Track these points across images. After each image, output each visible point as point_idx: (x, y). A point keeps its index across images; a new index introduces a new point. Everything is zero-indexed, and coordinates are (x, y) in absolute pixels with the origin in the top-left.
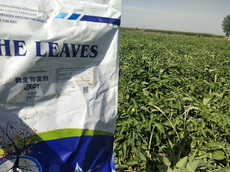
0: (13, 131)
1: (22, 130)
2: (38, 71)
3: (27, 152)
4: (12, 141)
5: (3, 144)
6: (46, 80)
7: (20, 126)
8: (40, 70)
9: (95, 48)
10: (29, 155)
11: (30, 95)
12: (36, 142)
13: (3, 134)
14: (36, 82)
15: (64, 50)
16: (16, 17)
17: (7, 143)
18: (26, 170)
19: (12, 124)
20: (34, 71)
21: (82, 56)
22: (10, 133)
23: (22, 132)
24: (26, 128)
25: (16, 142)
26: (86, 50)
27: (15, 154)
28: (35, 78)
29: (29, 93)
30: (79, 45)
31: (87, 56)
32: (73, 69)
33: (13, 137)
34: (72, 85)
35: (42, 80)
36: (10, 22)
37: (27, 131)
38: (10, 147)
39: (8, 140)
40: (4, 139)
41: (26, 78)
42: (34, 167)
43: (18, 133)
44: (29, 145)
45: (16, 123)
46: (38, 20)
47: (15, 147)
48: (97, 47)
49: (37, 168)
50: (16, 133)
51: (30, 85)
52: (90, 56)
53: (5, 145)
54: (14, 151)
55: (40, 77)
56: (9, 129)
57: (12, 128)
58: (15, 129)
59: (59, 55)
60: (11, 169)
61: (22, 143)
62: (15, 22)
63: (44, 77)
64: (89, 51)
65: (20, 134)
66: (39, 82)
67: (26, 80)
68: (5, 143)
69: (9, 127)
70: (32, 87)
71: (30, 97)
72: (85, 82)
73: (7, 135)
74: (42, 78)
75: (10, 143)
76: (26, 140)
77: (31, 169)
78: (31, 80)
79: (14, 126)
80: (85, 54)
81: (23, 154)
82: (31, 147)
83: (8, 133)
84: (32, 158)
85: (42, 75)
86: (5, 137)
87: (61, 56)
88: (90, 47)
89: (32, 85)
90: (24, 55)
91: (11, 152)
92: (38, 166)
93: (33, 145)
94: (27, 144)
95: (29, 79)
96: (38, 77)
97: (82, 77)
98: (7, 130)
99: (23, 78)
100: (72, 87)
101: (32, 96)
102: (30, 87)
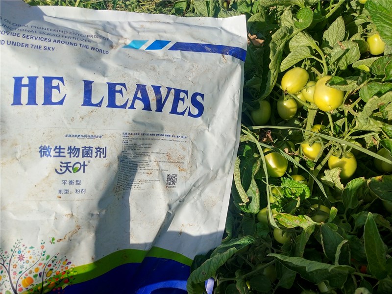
0: (22, 267)
2: (86, 136)
4: (15, 291)
6: (102, 156)
7: (38, 258)
8: (90, 134)
9: (199, 98)
11: (67, 186)
15: (139, 95)
20: (78, 134)
21: (174, 111)
22: (14, 270)
23: (41, 270)
24: (50, 263)
26: (183, 100)
28: (79, 149)
29: (64, 182)
30: (169, 89)
31: (183, 114)
32: (156, 137)
34: (146, 168)
35: (94, 154)
37: (51, 267)
39: (9, 286)
41: (60, 148)
43: (31, 272)
45: (32, 248)
48: (202, 96)
50: (27, 272)
52: (190, 114)
55: (90, 147)
56: (15, 260)
57: (21, 258)
58: (28, 262)
59: (129, 105)
62: (51, 49)
63: (99, 149)
64: (188, 103)
65: (35, 276)
66: (86, 159)
67: (60, 152)
70: (71, 169)
73: (9, 273)
78: (70, 153)
79: (26, 256)
85: (93, 144)
86: (5, 276)
87: (132, 107)
88: (190, 95)
89: (71, 165)
90: (61, 103)
95: (66, 151)
96: (85, 147)
97: (168, 154)
98: (10, 261)
99: (53, 148)
100: (146, 171)
101: (72, 188)
102: (67, 167)
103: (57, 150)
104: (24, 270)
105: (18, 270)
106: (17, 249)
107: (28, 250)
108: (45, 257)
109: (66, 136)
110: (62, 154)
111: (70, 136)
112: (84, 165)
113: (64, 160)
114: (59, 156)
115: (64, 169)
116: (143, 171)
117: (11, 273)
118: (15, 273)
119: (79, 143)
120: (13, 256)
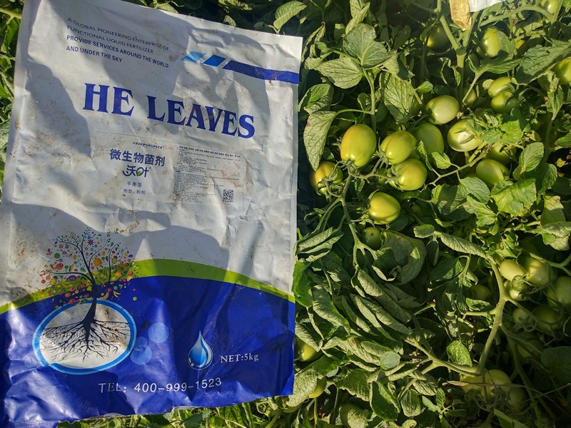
1: (106, 251)
2: (149, 145)
3: (111, 294)
5: (73, 271)
6: (161, 164)
8: (153, 144)
9: (248, 120)
11: (131, 187)
12: (129, 278)
14: (144, 165)
15: (195, 114)
16: (121, 51)
17: (79, 271)
18: (108, 328)
20: (143, 143)
21: (225, 131)
22: (86, 251)
23: (107, 255)
25: (95, 272)
26: (232, 121)
27: (90, 294)
28: (143, 156)
29: (129, 183)
30: (220, 111)
31: (233, 134)
32: (209, 154)
34: (203, 182)
35: (155, 162)
36: (111, 57)
37: (115, 254)
38: (83, 280)
39: (83, 265)
40: (77, 260)
41: (128, 153)
44: (117, 283)
45: (100, 235)
46: (154, 61)
47: (93, 281)
48: (251, 118)
49: (128, 328)
50: (97, 254)
51: (132, 167)
52: (240, 134)
53: (76, 275)
54: (89, 289)
55: (152, 156)
56: (86, 244)
57: (91, 242)
58: (96, 246)
59: (186, 122)
60: (81, 323)
61: (106, 277)
62: (119, 59)
63: (158, 158)
64: (237, 123)
65: (103, 258)
66: (148, 166)
67: (127, 157)
68: (76, 270)
69: (87, 240)
70: (135, 172)
71: (130, 191)
72: (228, 181)
73: (82, 253)
74: (155, 159)
75: (85, 273)
76: (112, 271)
77: (117, 328)
78: (135, 159)
79: (95, 241)
80: (231, 130)
81: (104, 297)
82: (119, 287)
83: (84, 249)
84: (121, 307)
85: (154, 153)
87: (189, 124)
88: (238, 117)
89: (136, 169)
90: (129, 114)
93: (122, 283)
94: (114, 279)
95: (133, 156)
96: (148, 155)
98: (82, 244)
99: (122, 153)
101: (135, 189)
104: (93, 252)
107: (96, 236)
108: (110, 243)
109: (134, 143)
110: (129, 159)
111: (137, 143)
112: (146, 171)
113: (130, 164)
114: (127, 160)
115: (130, 172)
116: (200, 185)
119: (144, 151)
120: (84, 240)
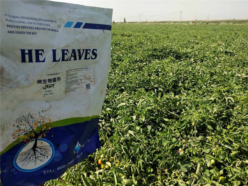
0: (33, 120)
1: (39, 120)
2: (54, 74)
3: (43, 136)
4: (32, 128)
5: (26, 131)
6: (59, 80)
7: (38, 117)
8: (56, 73)
9: (95, 51)
10: (44, 138)
11: (47, 93)
12: (50, 128)
13: (25, 122)
14: (52, 83)
15: (73, 55)
16: (36, 28)
17: (28, 130)
18: (43, 149)
19: (32, 115)
20: (51, 74)
21: (86, 58)
22: (30, 121)
23: (40, 121)
24: (43, 119)
25: (35, 129)
26: (89, 53)
27: (34, 137)
28: (52, 79)
29: (46, 92)
30: (84, 50)
31: (89, 59)
32: (79, 70)
33: (33, 125)
34: (77, 83)
35: (57, 80)
36: (31, 33)
37: (43, 120)
38: (31, 133)
39: (29, 127)
40: (26, 126)
41: (45, 80)
42: (48, 147)
43: (36, 121)
44: (44, 131)
45: (35, 114)
46: (52, 30)
47: (35, 133)
48: (96, 50)
49: (51, 147)
50: (35, 121)
51: (47, 85)
52: (92, 58)
53: (28, 132)
54: (34, 136)
55: (55, 78)
56: (30, 118)
57: (32, 117)
58: (34, 118)
59: (69, 59)
60: (31, 149)
61: (39, 130)
62: (35, 33)
63: (58, 78)
64: (91, 54)
65: (38, 123)
66: (54, 83)
67: (45, 82)
68: (27, 130)
69: (30, 117)
70: (48, 87)
71: (46, 94)
72: (87, 80)
73: (28, 123)
74: (57, 79)
75: (31, 130)
76: (42, 127)
77: (46, 148)
78: (48, 82)
79: (34, 117)
80: (88, 57)
81: (40, 137)
82: (46, 132)
83: (29, 121)
84: (47, 140)
85: (56, 76)
86: (27, 124)
87: (70, 60)
88: (91, 51)
89: (49, 85)
90: (44, 61)
91: (32, 137)
92: (51, 146)
93: (47, 130)
94: (43, 129)
95: (47, 81)
97: (85, 76)
98: (28, 119)
99: (43, 80)
100: (77, 84)
101: (48, 93)
102: (47, 87)
103: (44, 81)
104: (33, 121)
105: (31, 121)
106: (30, 115)
108: (41, 117)
109: (47, 75)
110: (46, 82)
111: (48, 75)
112: (53, 85)
113: (46, 84)
115: (46, 87)
116: (76, 84)
117: (29, 123)
118: (31, 122)
120: (28, 117)
